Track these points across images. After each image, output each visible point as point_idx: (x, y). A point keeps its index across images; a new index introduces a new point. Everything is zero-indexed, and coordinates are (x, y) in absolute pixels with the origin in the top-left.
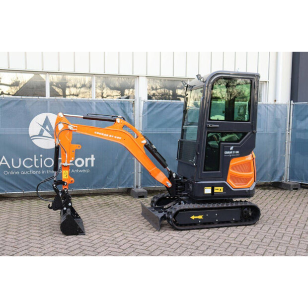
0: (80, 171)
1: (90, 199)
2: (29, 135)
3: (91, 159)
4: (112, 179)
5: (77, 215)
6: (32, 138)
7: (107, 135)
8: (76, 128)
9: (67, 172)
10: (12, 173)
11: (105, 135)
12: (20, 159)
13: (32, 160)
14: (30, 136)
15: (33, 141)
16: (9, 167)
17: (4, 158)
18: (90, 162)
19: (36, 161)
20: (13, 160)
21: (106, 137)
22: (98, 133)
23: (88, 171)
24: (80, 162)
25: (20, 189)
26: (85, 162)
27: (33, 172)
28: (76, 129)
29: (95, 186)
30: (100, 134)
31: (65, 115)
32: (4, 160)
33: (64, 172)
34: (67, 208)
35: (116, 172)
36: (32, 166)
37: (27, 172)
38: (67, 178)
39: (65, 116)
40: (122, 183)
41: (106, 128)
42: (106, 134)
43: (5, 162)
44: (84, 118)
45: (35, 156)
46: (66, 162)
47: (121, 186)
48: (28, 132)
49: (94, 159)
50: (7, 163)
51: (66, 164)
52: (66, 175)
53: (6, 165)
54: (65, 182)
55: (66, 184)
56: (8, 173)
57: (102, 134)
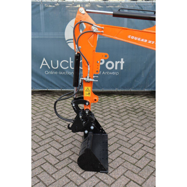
0: (110, 73)
1: (118, 98)
2: (64, 39)
3: (121, 62)
4: (139, 82)
5: (102, 130)
6: (67, 42)
7: (146, 41)
8: (102, 29)
9: (90, 88)
10: (52, 73)
11: (143, 40)
12: (58, 61)
13: (68, 62)
14: (66, 40)
15: (68, 44)
16: (49, 68)
17: (44, 59)
18: (119, 65)
19: (72, 63)
20: (52, 61)
21: (143, 43)
22: (133, 38)
23: (117, 74)
24: (110, 65)
25: (58, 87)
26: (115, 65)
27: (69, 73)
28: (103, 31)
29: (123, 87)
30: (136, 38)
31: (87, 10)
32: (44, 61)
33: (86, 88)
34: (89, 131)
35: (143, 76)
36: (68, 67)
37: (64, 73)
38: (90, 96)
39: (87, 12)
40: (149, 86)
41: (145, 30)
42: (145, 39)
43: (46, 63)
44: (114, 15)
45: (70, 58)
46: (88, 77)
47: (147, 88)
48: (64, 36)
49: (124, 62)
50: (47, 64)
51: (88, 79)
52: (88, 93)
53: (47, 66)
54: (86, 101)
55: (87, 104)
56: (48, 73)
57: (139, 39)
